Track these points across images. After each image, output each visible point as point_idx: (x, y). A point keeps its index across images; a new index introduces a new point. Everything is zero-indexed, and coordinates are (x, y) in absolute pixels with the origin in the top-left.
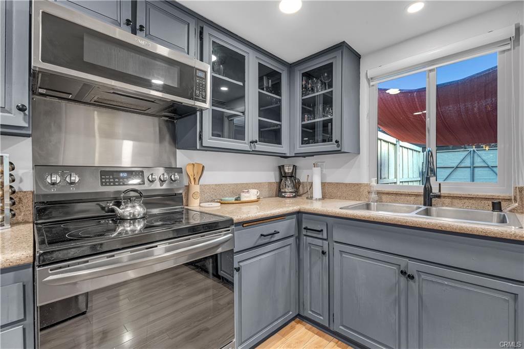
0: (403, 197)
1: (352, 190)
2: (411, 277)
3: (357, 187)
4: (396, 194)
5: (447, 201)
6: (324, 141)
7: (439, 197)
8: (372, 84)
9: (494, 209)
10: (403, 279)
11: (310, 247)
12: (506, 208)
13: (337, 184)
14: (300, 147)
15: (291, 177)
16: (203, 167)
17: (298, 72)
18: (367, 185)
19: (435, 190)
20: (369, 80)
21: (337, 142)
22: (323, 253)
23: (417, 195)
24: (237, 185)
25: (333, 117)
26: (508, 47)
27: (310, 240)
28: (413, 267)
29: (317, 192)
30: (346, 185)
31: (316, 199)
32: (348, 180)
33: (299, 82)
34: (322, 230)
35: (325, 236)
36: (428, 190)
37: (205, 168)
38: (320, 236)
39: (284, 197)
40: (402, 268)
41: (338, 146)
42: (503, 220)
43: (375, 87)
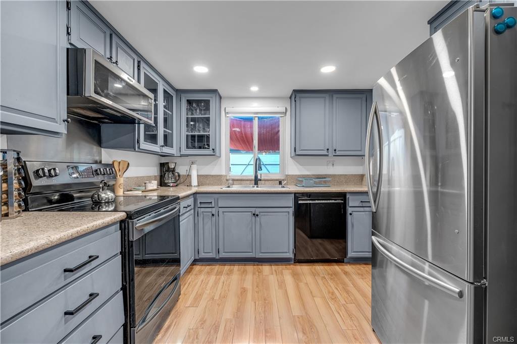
0: (244, 182)
1: (217, 179)
2: (257, 215)
3: (219, 177)
4: (241, 180)
5: (263, 182)
6: (200, 148)
7: (260, 180)
8: (227, 115)
9: (280, 184)
10: (254, 218)
11: (203, 214)
12: (283, 183)
13: (207, 176)
14: (185, 150)
15: (173, 171)
16: (128, 164)
17: (184, 98)
18: (226, 176)
19: (259, 177)
20: (226, 113)
21: (213, 150)
22: (213, 215)
23: (251, 180)
24: (137, 177)
25: (210, 133)
26: (283, 115)
27: (203, 210)
28: (257, 211)
29: (194, 181)
30: (213, 176)
31: (195, 186)
32: (213, 173)
33: (184, 105)
34: (211, 203)
35: (213, 206)
36: (256, 177)
37: (130, 165)
38: (210, 206)
39: (169, 186)
40: (253, 213)
41: (214, 152)
42: (283, 187)
43: (228, 118)
